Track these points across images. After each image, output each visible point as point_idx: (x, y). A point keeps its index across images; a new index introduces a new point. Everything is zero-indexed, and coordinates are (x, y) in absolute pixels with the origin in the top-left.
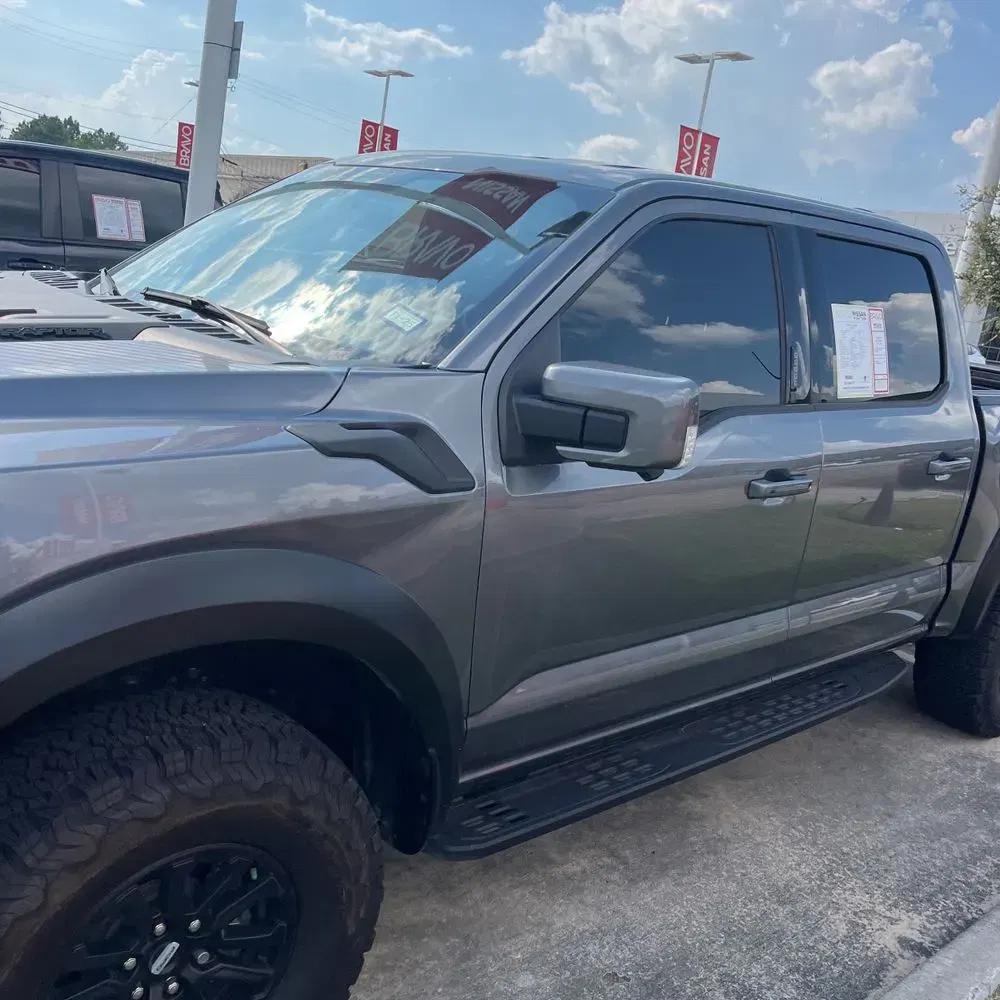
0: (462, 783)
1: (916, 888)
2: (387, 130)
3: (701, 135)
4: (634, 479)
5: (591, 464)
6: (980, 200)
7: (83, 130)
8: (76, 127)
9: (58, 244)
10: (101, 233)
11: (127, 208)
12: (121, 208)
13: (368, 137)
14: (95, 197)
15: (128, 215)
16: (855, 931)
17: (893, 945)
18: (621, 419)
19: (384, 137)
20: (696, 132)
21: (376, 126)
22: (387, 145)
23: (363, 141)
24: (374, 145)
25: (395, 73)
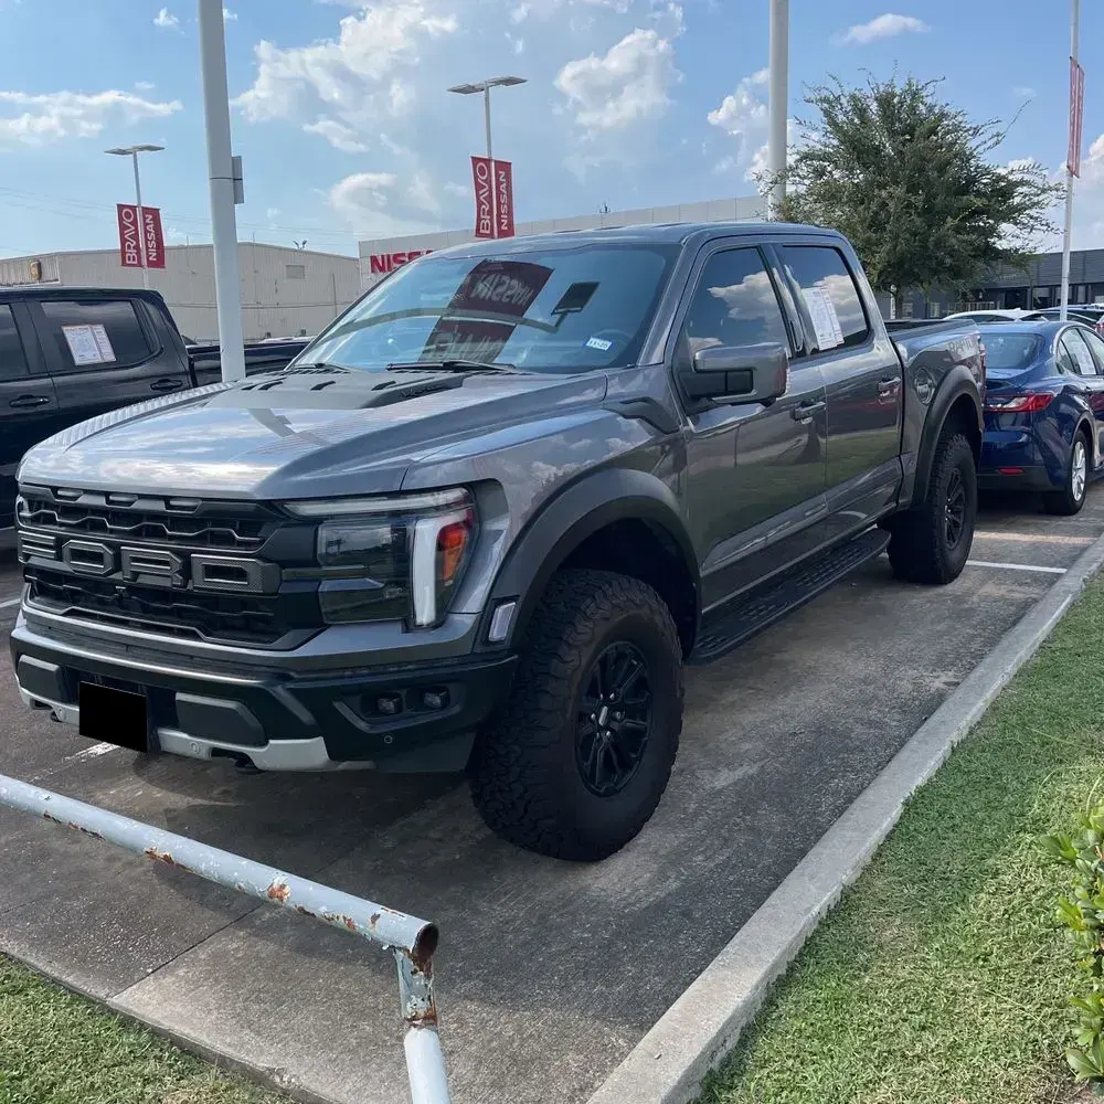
0: (705, 613)
1: (941, 661)
2: (146, 210)
3: (493, 164)
4: (758, 409)
5: (733, 404)
6: (776, 183)
9: (47, 377)
10: (78, 361)
11: (93, 333)
12: (89, 335)
13: (127, 222)
14: (64, 328)
15: (95, 339)
16: (917, 686)
17: (942, 686)
18: (748, 373)
19: (145, 219)
20: (487, 161)
21: (133, 208)
22: (150, 228)
23: (123, 228)
24: (136, 229)
25: (142, 149)
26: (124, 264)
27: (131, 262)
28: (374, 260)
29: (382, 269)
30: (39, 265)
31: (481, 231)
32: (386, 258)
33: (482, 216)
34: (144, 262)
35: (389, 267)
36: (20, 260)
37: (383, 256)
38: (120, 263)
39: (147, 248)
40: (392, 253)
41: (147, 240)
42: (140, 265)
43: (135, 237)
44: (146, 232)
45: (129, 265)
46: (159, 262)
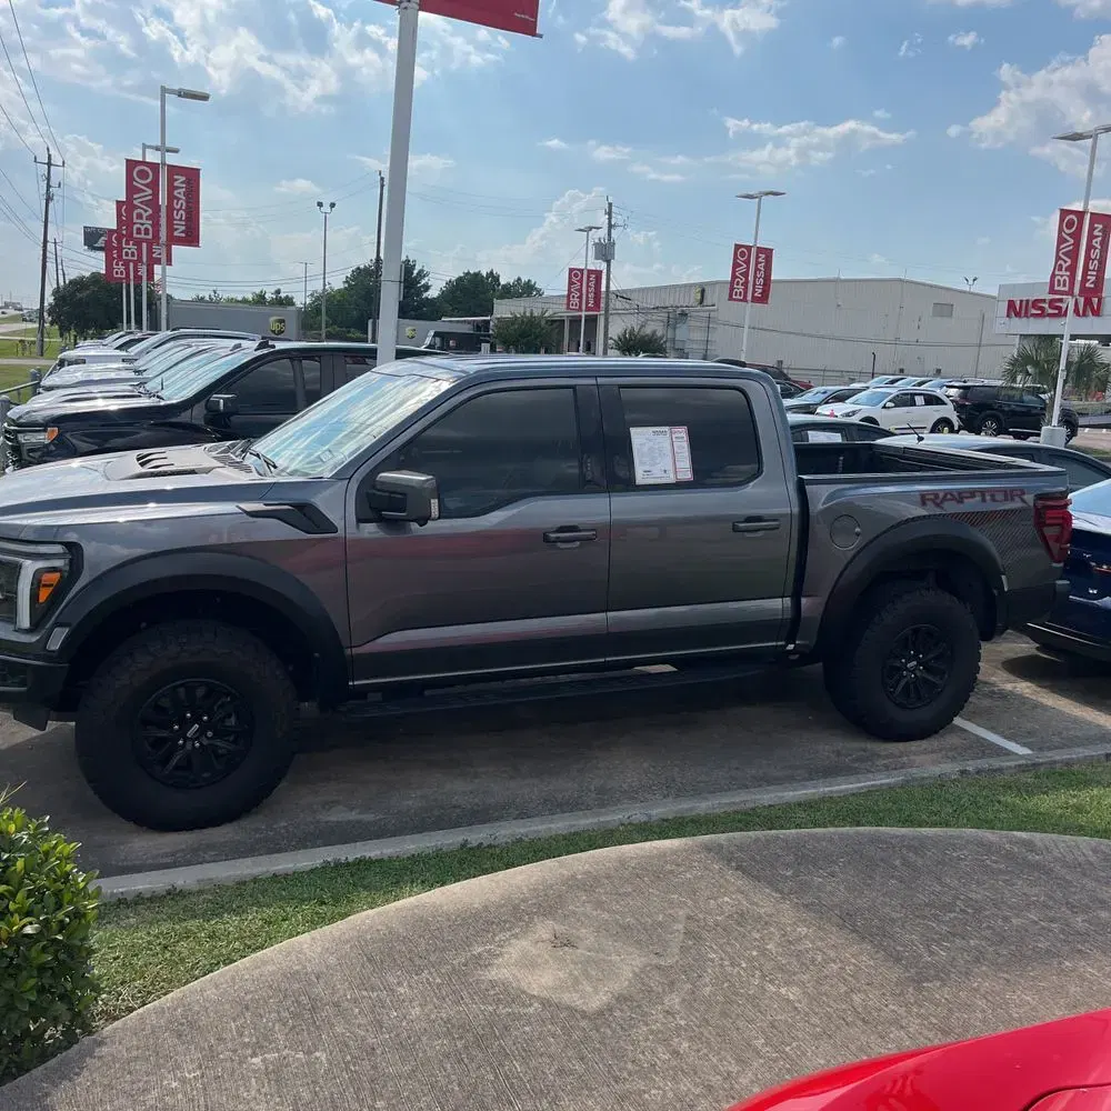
2: (760, 250)
3: (1089, 216)
7: (503, 281)
8: (496, 279)
13: (740, 260)
18: (403, 497)
19: (758, 257)
20: (1082, 214)
21: (749, 248)
22: (761, 267)
23: (736, 265)
24: (748, 268)
25: (767, 194)
26: (731, 298)
27: (738, 297)
28: (1011, 304)
29: (1018, 315)
30: (703, 291)
31: (1056, 288)
32: (1024, 303)
33: (1057, 273)
34: (749, 298)
35: (1026, 312)
36: (691, 285)
37: (1021, 301)
38: (727, 297)
39: (754, 284)
40: (1032, 298)
41: (755, 277)
42: (745, 300)
43: (746, 274)
44: (757, 269)
45: (735, 300)
46: (763, 298)
